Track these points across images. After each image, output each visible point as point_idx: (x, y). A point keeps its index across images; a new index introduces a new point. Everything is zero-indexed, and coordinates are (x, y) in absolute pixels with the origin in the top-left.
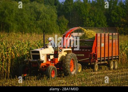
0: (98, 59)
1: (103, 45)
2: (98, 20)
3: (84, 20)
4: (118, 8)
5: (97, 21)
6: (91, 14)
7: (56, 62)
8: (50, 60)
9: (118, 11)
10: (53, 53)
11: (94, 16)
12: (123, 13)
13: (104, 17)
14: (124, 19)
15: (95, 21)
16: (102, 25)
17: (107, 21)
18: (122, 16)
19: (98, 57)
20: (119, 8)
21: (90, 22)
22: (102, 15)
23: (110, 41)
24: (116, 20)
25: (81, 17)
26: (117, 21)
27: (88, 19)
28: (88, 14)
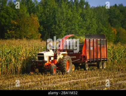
0: (87, 60)
4: (7, 8)
8: (51, 61)
9: (7, 12)
10: (53, 55)
12: (13, 14)
14: (15, 21)
18: (13, 17)
20: (9, 9)
26: (6, 24)
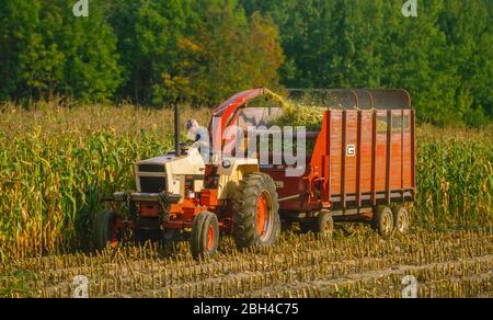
0: (331, 199)
1: (351, 150)
2: (82, 44)
3: (18, 45)
5: (75, 49)
6: (50, 15)
7: (213, 203)
8: (192, 196)
9: (164, 6)
10: (203, 173)
11: (64, 24)
12: (185, 14)
13: (107, 29)
14: (192, 41)
15: (65, 48)
16: (99, 64)
17: (121, 47)
18: (184, 26)
19: (331, 193)
21: (44, 53)
22: (98, 23)
23: (378, 136)
24: (158, 43)
25: (7, 31)
26: (160, 50)
27: (36, 39)
28: (37, 15)
